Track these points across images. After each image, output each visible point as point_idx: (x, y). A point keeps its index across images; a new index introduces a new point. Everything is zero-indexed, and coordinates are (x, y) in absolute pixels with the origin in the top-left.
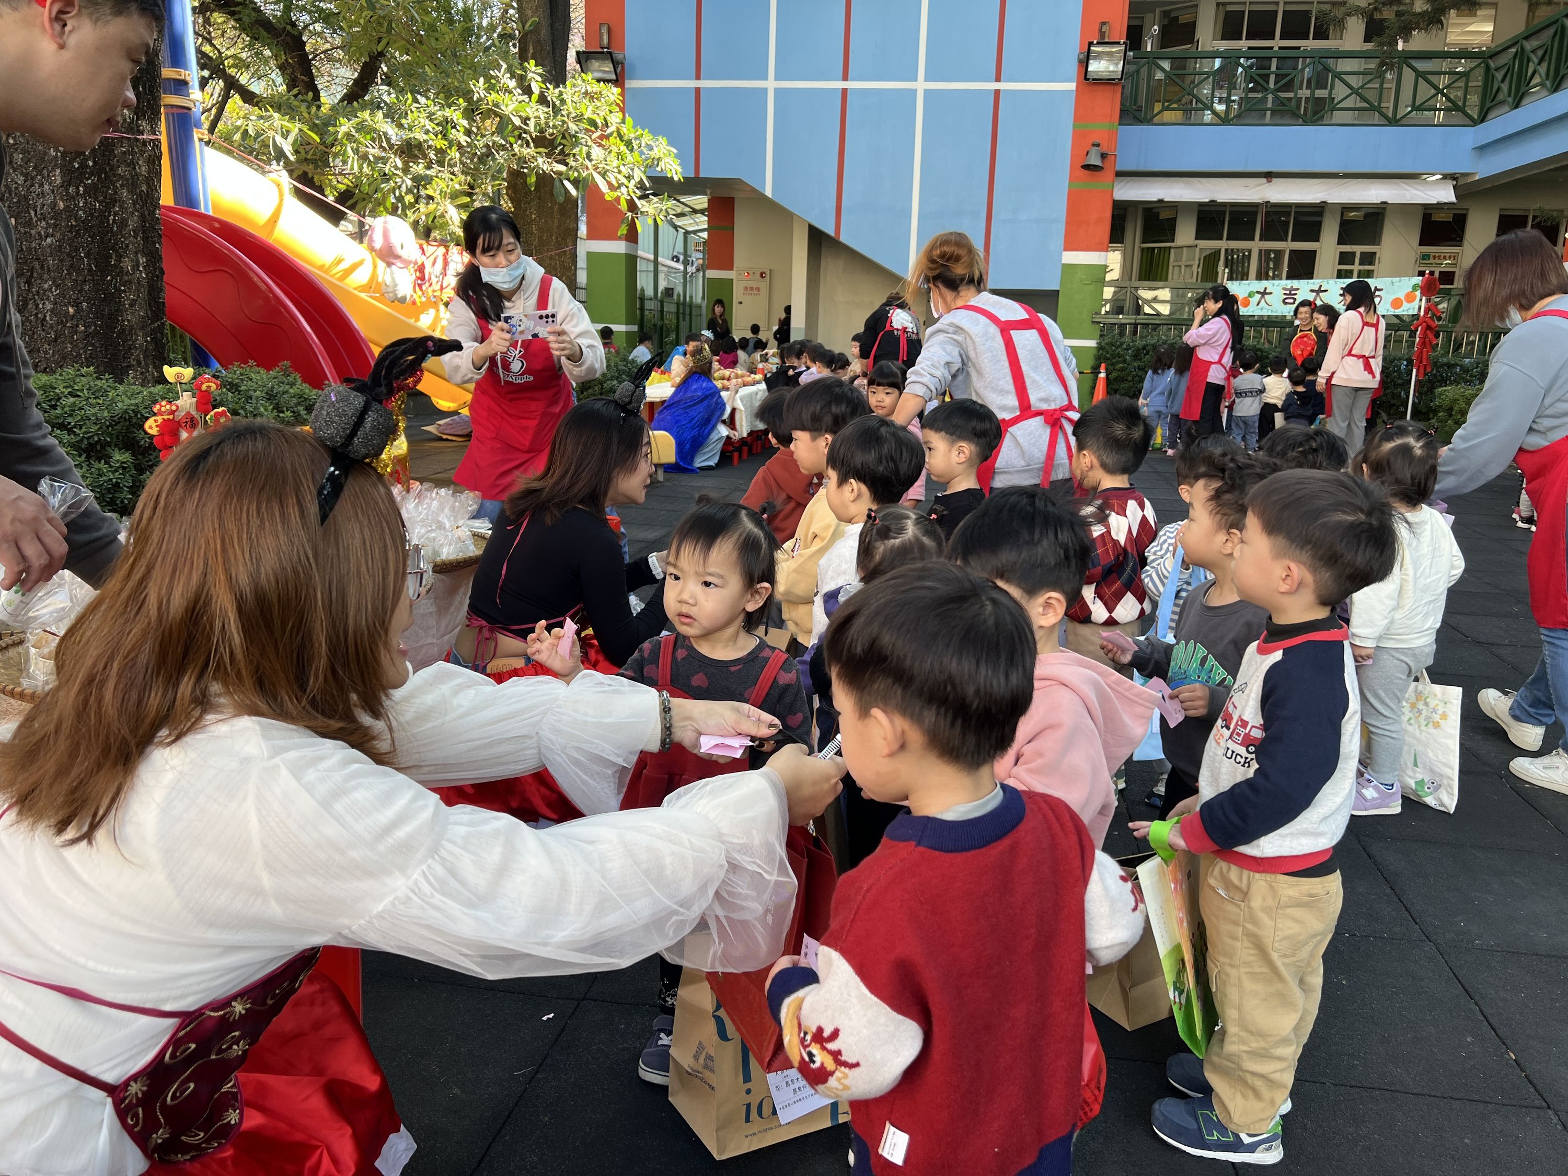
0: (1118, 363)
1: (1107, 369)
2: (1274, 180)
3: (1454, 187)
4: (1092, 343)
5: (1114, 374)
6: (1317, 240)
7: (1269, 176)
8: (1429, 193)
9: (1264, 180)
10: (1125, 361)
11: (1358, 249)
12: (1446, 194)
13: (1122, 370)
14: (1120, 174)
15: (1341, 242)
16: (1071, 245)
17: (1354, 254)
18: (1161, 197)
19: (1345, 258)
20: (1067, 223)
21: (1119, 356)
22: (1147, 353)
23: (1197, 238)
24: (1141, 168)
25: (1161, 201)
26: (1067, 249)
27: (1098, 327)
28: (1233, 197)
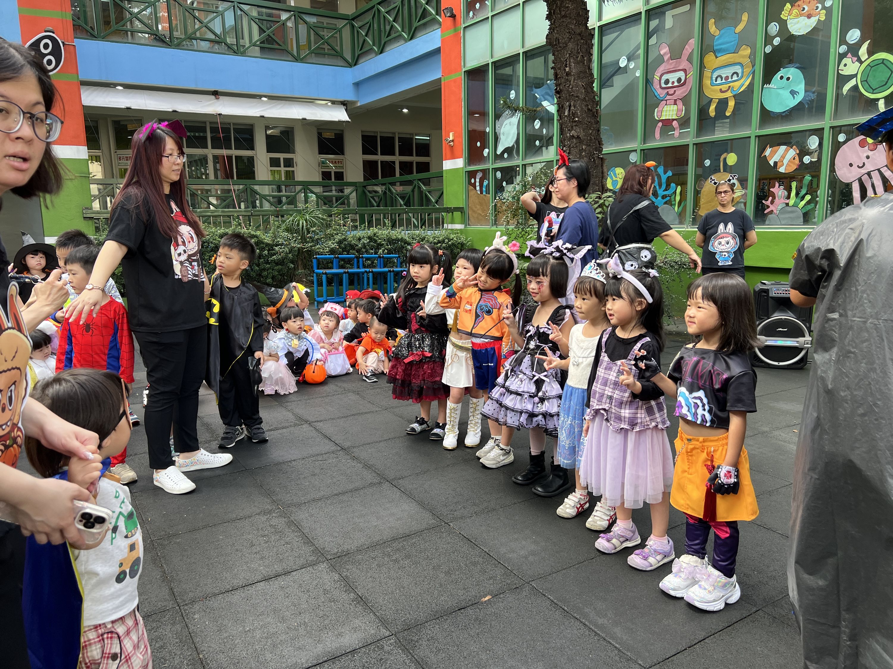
3: (346, 110)
6: (253, 149)
9: (213, 97)
11: (282, 156)
12: (342, 115)
15: (269, 150)
18: (128, 106)
19: (275, 163)
24: (104, 80)
27: (91, 222)
28: (191, 109)
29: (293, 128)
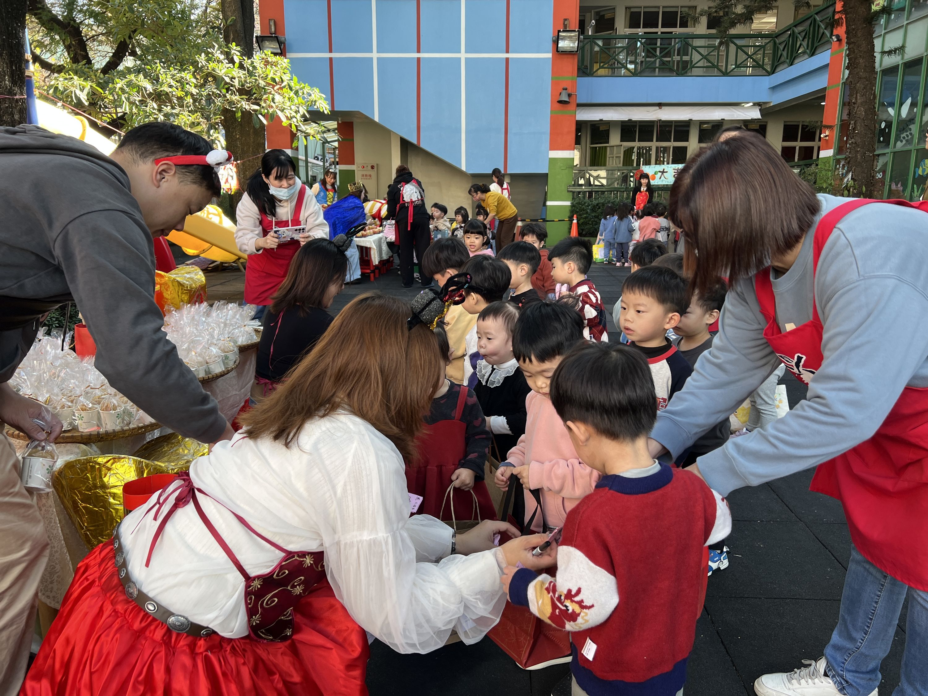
0: (584, 214)
1: (577, 218)
2: (663, 108)
3: (760, 110)
4: (568, 203)
5: (582, 221)
7: (660, 105)
8: (747, 113)
9: (657, 108)
10: (587, 213)
12: (756, 114)
13: (586, 218)
14: (579, 105)
15: (700, 141)
16: (553, 147)
20: (551, 135)
21: (584, 210)
23: (621, 141)
24: (589, 102)
25: (601, 120)
26: (551, 149)
27: (571, 194)
28: (641, 117)
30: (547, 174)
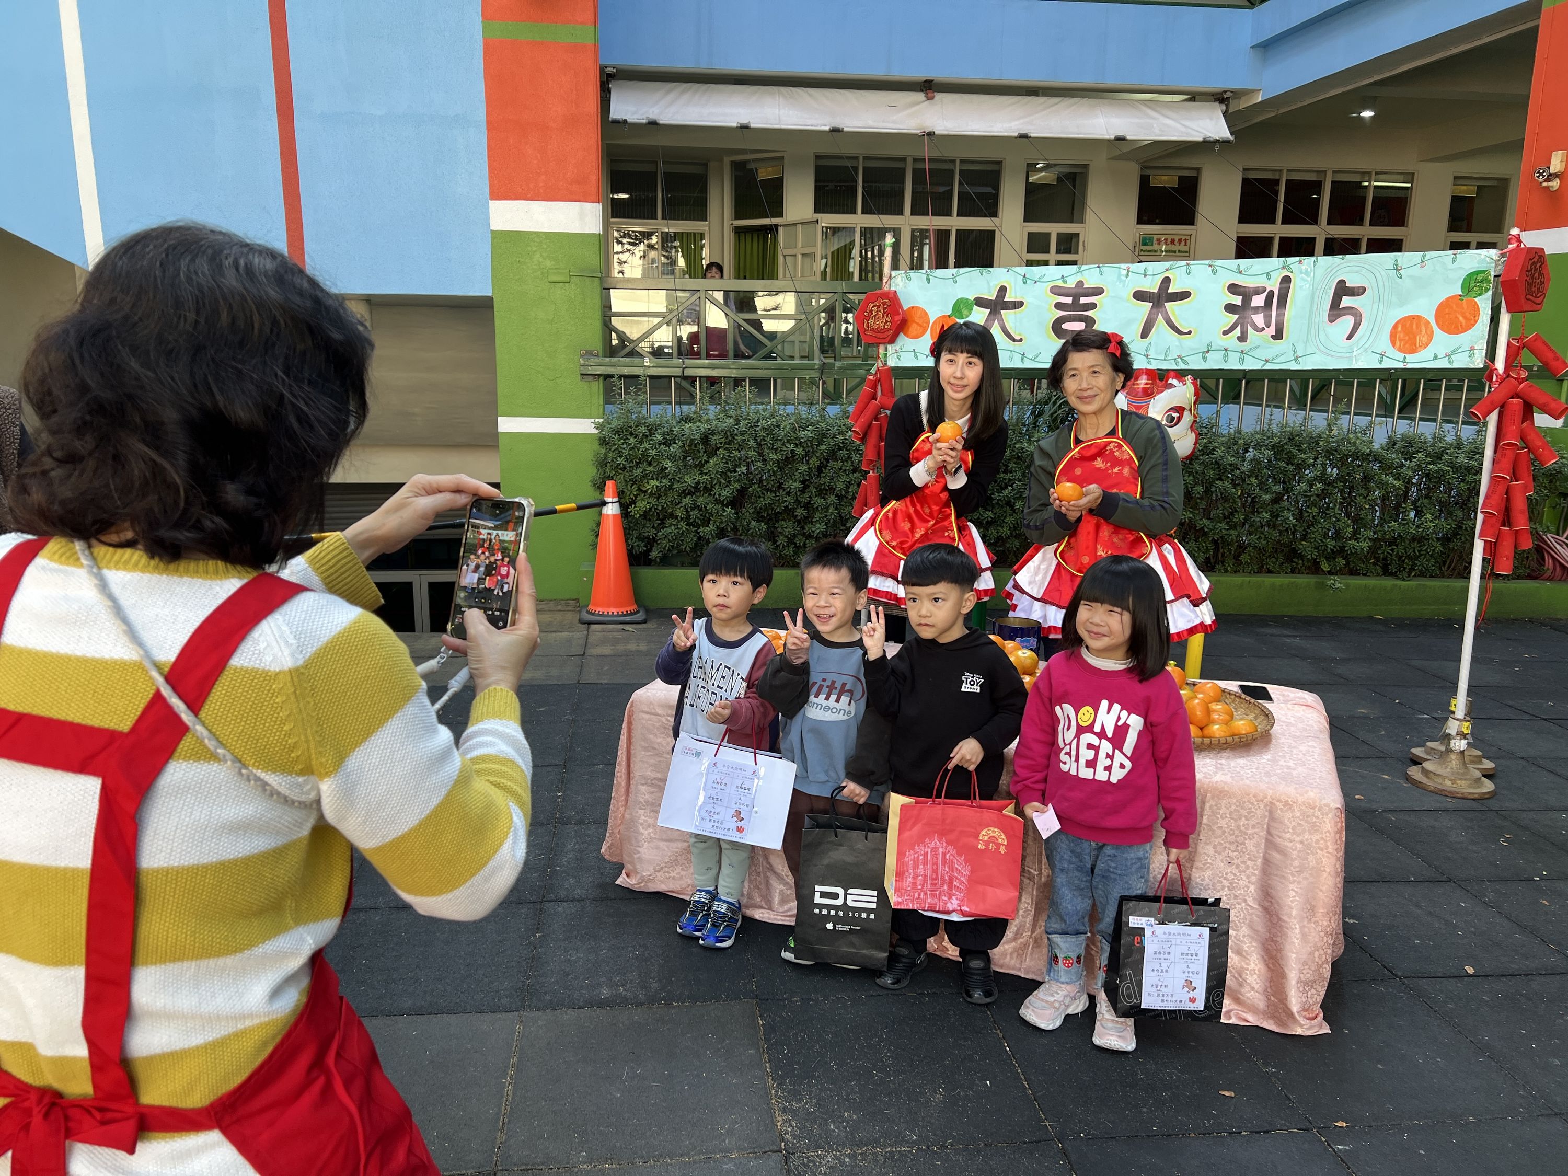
0: (645, 476)
1: (620, 495)
2: (936, 96)
3: (1225, 114)
4: (585, 426)
5: (642, 505)
6: (994, 214)
7: (929, 88)
8: (1187, 123)
9: (923, 96)
10: (662, 473)
11: (1054, 229)
13: (658, 494)
15: (1029, 217)
16: (505, 183)
17: (1047, 236)
18: (744, 121)
19: (1037, 244)
20: (492, 126)
21: (644, 459)
22: (713, 452)
23: (817, 210)
25: (744, 127)
26: (497, 194)
27: (597, 387)
28: (871, 123)
29: (1086, 167)
30: (490, 299)
